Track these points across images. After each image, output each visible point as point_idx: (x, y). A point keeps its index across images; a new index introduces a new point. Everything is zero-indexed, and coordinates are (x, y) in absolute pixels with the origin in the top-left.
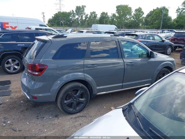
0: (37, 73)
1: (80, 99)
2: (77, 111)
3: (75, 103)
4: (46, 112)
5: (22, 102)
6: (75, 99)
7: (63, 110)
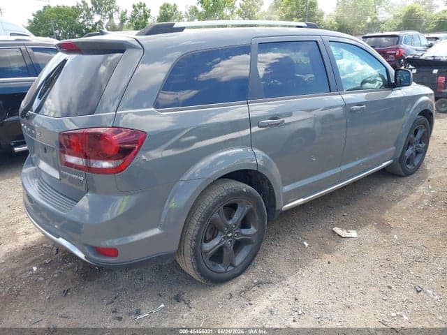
0: (106, 164)
1: (244, 231)
2: (237, 271)
3: (231, 246)
4: (137, 290)
5: (35, 269)
6: (230, 235)
7: (201, 275)
